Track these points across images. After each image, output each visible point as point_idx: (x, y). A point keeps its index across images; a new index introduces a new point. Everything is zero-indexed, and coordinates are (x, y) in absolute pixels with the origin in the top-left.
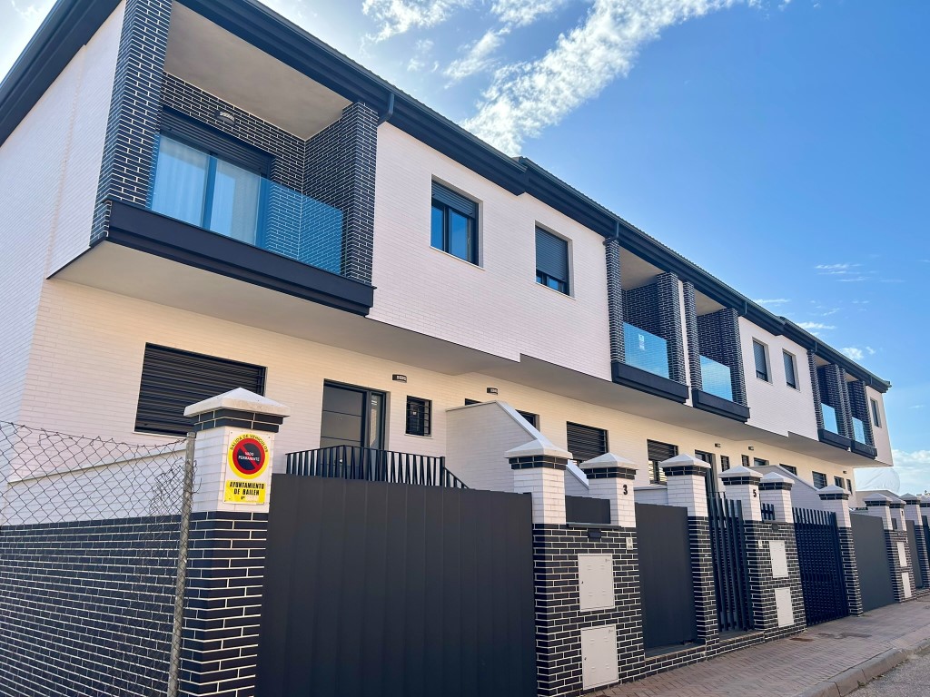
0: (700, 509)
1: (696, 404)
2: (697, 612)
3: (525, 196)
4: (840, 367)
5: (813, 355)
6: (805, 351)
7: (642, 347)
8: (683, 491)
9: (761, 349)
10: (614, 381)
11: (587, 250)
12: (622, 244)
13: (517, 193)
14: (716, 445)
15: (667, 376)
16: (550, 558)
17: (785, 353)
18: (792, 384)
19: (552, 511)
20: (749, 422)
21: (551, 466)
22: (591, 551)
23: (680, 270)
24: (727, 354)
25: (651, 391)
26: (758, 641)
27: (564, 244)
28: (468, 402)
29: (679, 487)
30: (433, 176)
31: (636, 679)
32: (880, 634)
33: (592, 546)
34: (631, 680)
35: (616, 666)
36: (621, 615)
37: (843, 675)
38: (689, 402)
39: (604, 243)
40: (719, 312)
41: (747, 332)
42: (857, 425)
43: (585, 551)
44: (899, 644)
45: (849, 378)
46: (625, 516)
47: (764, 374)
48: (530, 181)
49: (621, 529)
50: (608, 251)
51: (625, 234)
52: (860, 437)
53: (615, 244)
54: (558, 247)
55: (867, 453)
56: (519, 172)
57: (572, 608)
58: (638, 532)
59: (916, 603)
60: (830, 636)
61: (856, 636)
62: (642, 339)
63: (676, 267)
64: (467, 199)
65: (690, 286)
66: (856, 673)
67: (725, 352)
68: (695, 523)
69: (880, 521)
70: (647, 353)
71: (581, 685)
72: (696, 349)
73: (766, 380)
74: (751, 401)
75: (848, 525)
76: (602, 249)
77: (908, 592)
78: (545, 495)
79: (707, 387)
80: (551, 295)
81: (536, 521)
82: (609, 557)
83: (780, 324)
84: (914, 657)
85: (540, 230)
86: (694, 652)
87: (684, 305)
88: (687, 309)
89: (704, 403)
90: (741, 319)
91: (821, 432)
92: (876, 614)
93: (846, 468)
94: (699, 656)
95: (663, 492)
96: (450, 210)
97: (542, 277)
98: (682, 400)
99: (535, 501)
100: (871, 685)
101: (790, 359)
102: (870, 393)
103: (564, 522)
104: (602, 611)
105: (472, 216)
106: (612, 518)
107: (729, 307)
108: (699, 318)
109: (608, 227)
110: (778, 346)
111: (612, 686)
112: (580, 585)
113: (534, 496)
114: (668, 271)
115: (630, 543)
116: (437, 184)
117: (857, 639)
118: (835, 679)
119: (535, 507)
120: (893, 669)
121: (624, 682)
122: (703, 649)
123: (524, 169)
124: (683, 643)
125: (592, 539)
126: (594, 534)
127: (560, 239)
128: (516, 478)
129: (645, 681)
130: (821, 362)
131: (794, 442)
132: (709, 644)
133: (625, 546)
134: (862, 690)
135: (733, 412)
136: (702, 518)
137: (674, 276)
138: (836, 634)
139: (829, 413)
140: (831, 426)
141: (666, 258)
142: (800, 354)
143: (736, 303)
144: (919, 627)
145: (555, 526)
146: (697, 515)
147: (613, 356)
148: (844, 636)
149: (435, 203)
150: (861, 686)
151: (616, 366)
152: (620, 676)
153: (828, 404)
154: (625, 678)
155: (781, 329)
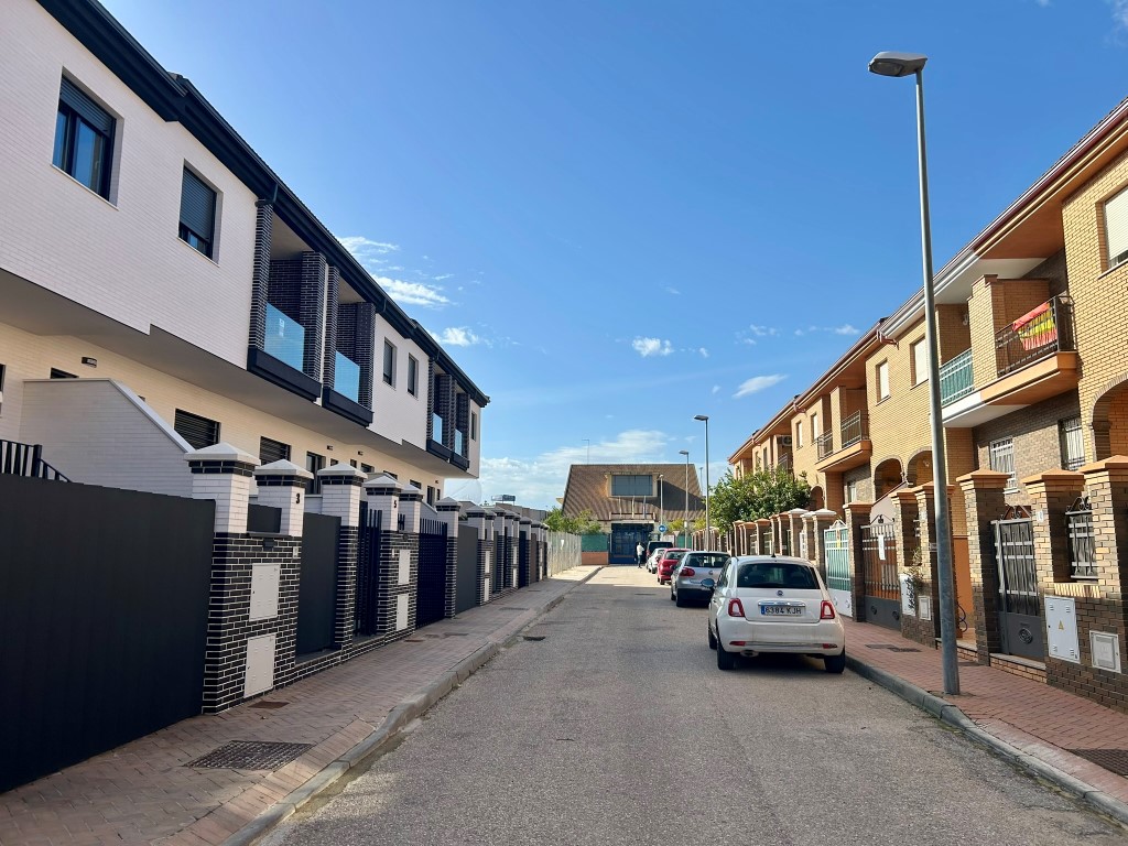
0: (353, 520)
1: (326, 403)
2: (336, 618)
3: (176, 125)
4: (453, 379)
5: (434, 364)
6: (426, 357)
7: (281, 334)
8: (339, 501)
9: (390, 349)
10: (249, 369)
11: (238, 208)
12: (276, 210)
13: (167, 118)
14: (328, 448)
15: (300, 368)
16: (229, 568)
17: (411, 357)
18: (412, 391)
19: (235, 520)
20: (371, 427)
21: (239, 473)
22: (264, 561)
23: (330, 252)
24: (360, 354)
25: (284, 384)
26: (379, 644)
27: (212, 195)
28: (56, 374)
29: (335, 496)
30: (64, 69)
31: (287, 684)
32: (474, 632)
33: (264, 555)
34: (282, 686)
35: (272, 674)
36: (280, 624)
37: (458, 666)
38: (319, 401)
39: (257, 204)
40: (356, 305)
41: (382, 330)
42: (458, 435)
43: (259, 561)
44: (492, 640)
45: (459, 389)
46: (295, 527)
47: (389, 379)
48: (187, 110)
49: (290, 538)
50: (260, 215)
51: (282, 199)
52: (458, 450)
53: (269, 209)
54: (203, 197)
55: (461, 465)
56: (176, 94)
57: (243, 618)
58: (305, 541)
59: (491, 605)
60: (436, 636)
61: (456, 635)
62: (282, 324)
63: (326, 248)
64: (103, 110)
65: (337, 272)
66: (469, 663)
67: (358, 349)
68: (348, 532)
69: (476, 530)
70: (285, 340)
71: (242, 694)
72: (333, 343)
73: (390, 383)
74: (375, 406)
75: (456, 535)
76: (254, 211)
77: (486, 598)
78: (232, 503)
79: (338, 387)
80: (190, 253)
81: (218, 529)
82: (277, 566)
83: (412, 327)
84: (503, 649)
85: (189, 171)
86: (332, 657)
87: (328, 290)
88: (330, 297)
89: (332, 402)
90: (378, 316)
91: (429, 442)
92: (465, 616)
93: (439, 478)
94: (335, 660)
95: (317, 501)
96: (78, 120)
97: (184, 232)
98: (312, 398)
99: (219, 509)
100: (477, 673)
101: (413, 363)
102: (473, 406)
103: (244, 531)
104: (266, 621)
105: (107, 134)
106: (282, 527)
107: (368, 301)
108: (341, 306)
109: (264, 186)
110: (406, 348)
111: (266, 693)
112: (252, 595)
113: (218, 503)
114: (317, 250)
115: (296, 553)
116: (68, 82)
117: (458, 637)
118: (456, 668)
119: (218, 515)
120: (490, 659)
121: (277, 688)
122: (339, 654)
123: (183, 93)
124: (321, 650)
125: (266, 548)
126: (267, 544)
127: (209, 188)
128: (195, 483)
129: (294, 685)
130: (439, 370)
131: (404, 451)
132: (345, 648)
133: (291, 555)
134: (473, 677)
135: (356, 415)
136: (353, 528)
137: (322, 256)
138: (440, 634)
139: (438, 421)
140: (438, 437)
141: (318, 235)
142: (423, 360)
143: (375, 298)
144: (502, 626)
145: (236, 535)
146: (351, 524)
147: (251, 341)
148: (447, 635)
149: (64, 108)
150: (471, 674)
151: (254, 353)
152: (275, 683)
153: (438, 414)
154: (278, 685)
155: (412, 333)
